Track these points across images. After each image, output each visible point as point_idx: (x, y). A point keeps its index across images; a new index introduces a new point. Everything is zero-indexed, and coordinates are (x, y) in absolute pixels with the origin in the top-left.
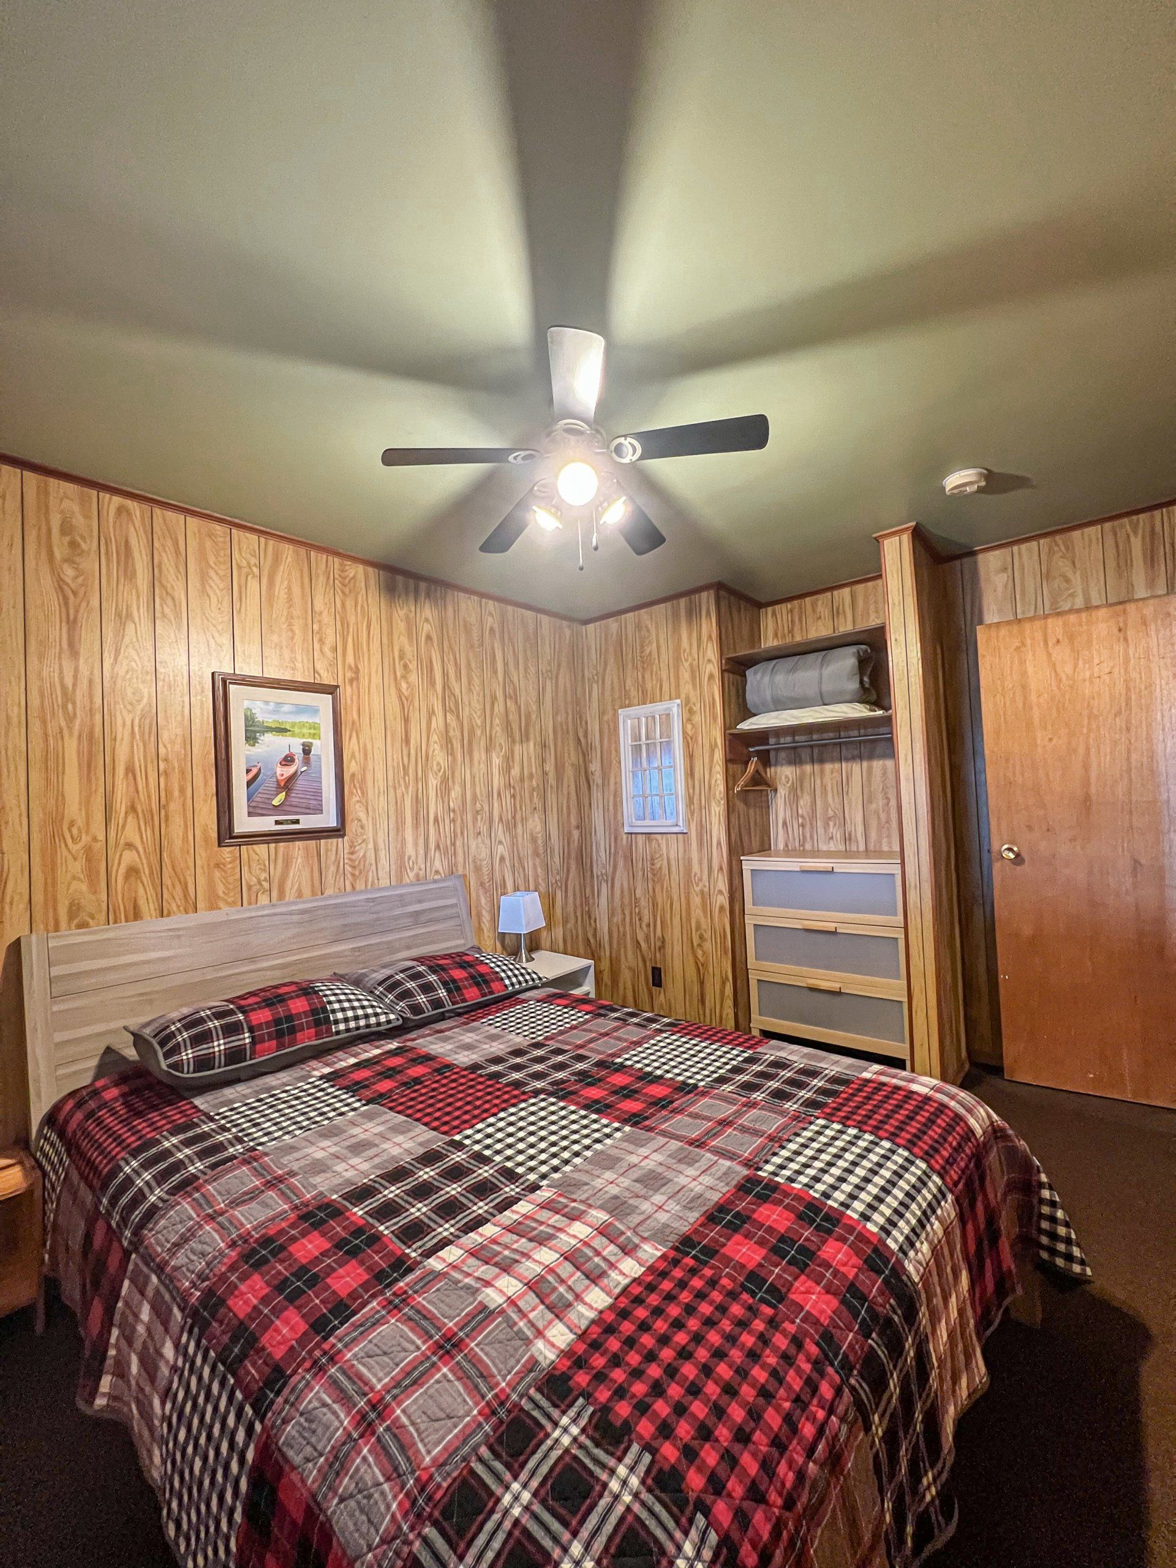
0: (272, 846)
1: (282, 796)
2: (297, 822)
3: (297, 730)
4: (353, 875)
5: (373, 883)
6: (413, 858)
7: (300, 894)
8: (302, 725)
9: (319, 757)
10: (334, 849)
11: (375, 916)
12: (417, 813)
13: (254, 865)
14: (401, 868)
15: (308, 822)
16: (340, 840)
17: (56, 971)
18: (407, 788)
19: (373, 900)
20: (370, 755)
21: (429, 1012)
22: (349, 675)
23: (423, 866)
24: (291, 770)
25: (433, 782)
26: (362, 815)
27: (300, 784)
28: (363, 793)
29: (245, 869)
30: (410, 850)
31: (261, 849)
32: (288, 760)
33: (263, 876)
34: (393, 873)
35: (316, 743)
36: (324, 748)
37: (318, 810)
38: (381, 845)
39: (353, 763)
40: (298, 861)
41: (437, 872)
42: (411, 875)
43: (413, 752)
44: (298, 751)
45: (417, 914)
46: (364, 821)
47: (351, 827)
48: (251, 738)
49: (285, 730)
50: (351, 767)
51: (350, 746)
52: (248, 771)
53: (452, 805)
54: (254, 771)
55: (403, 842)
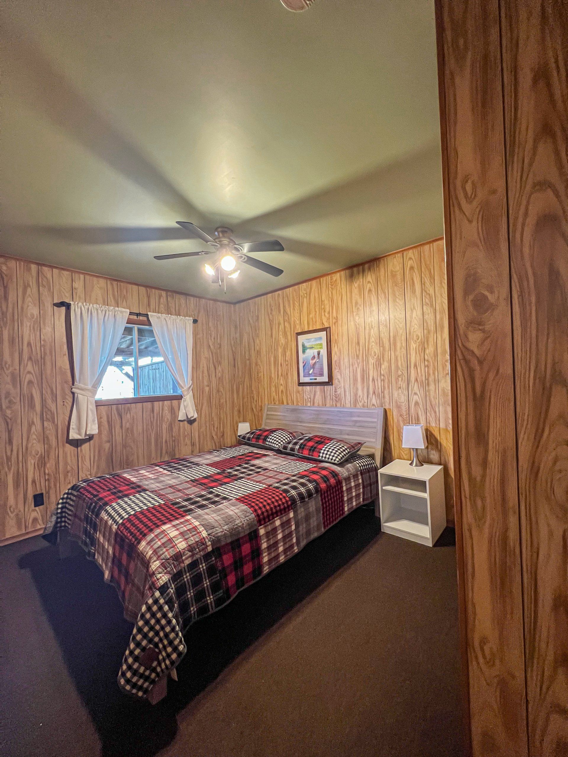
0: (311, 387)
1: (312, 370)
2: (316, 379)
3: (316, 347)
4: (336, 400)
5: (343, 405)
6: (361, 397)
7: (319, 405)
8: (317, 345)
9: (322, 356)
10: (329, 390)
11: (339, 418)
12: (363, 376)
13: (307, 393)
14: (356, 401)
15: (319, 379)
16: (331, 386)
17: (269, 413)
18: (358, 365)
19: (340, 411)
20: (342, 352)
21: (288, 451)
22: (334, 321)
23: (366, 401)
24: (314, 361)
25: (372, 361)
26: (339, 377)
27: (317, 366)
28: (339, 368)
29: (304, 394)
30: (360, 393)
31: (308, 388)
32: (314, 357)
33: (309, 397)
34: (352, 402)
35: (322, 351)
36: (324, 352)
37: (322, 375)
38: (347, 390)
39: (336, 356)
40: (318, 393)
41: (373, 405)
42: (360, 404)
43: (361, 348)
44: (316, 354)
45: (356, 421)
46: (340, 380)
47: (335, 382)
48: (304, 352)
49: (313, 348)
50: (335, 358)
51: (335, 350)
52: (303, 363)
53: (382, 372)
54: (305, 362)
55: (357, 389)
